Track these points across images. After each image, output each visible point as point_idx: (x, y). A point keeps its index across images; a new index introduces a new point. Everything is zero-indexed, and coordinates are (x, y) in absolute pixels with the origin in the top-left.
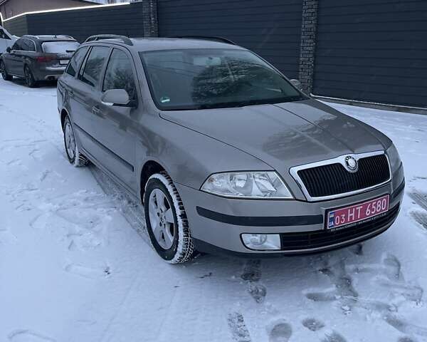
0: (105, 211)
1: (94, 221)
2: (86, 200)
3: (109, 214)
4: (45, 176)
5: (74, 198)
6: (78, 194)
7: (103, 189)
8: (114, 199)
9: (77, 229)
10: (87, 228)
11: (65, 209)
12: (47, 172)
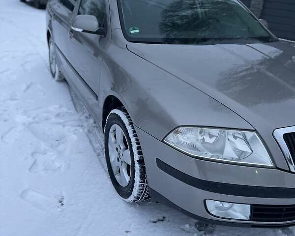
0: (72, 129)
1: (60, 140)
2: (58, 115)
3: (74, 134)
4: (28, 87)
5: (48, 112)
6: (51, 108)
7: (75, 105)
8: (82, 118)
9: (43, 146)
10: (52, 146)
11: (37, 123)
12: (31, 84)
